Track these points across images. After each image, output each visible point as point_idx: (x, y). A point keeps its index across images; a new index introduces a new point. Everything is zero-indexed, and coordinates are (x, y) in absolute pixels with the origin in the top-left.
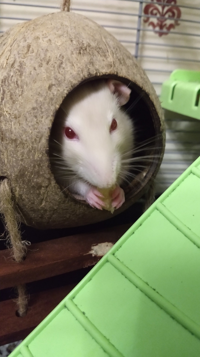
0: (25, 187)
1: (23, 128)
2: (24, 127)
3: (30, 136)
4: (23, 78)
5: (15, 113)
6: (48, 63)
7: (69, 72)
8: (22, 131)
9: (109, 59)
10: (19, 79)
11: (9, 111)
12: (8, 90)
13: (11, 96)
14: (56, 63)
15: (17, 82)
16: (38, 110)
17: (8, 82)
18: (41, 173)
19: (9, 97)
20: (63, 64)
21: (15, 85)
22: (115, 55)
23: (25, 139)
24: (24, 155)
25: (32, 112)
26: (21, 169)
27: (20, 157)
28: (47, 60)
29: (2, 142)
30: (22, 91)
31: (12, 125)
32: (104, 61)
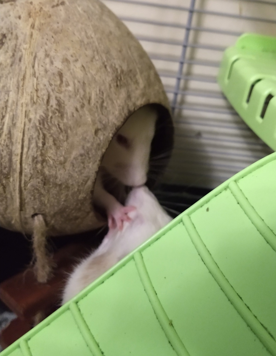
0: (61, 220)
1: (70, 173)
3: (77, 181)
5: (60, 159)
6: (89, 102)
7: (111, 112)
8: (69, 176)
10: (61, 121)
11: (53, 157)
12: (50, 135)
13: (54, 141)
15: (59, 125)
16: (85, 156)
17: (47, 124)
18: (82, 209)
19: (52, 143)
20: (104, 102)
21: (57, 128)
23: (71, 183)
24: (69, 197)
25: (79, 158)
26: (62, 208)
27: (64, 198)
28: (88, 98)
30: (67, 136)
31: (56, 171)
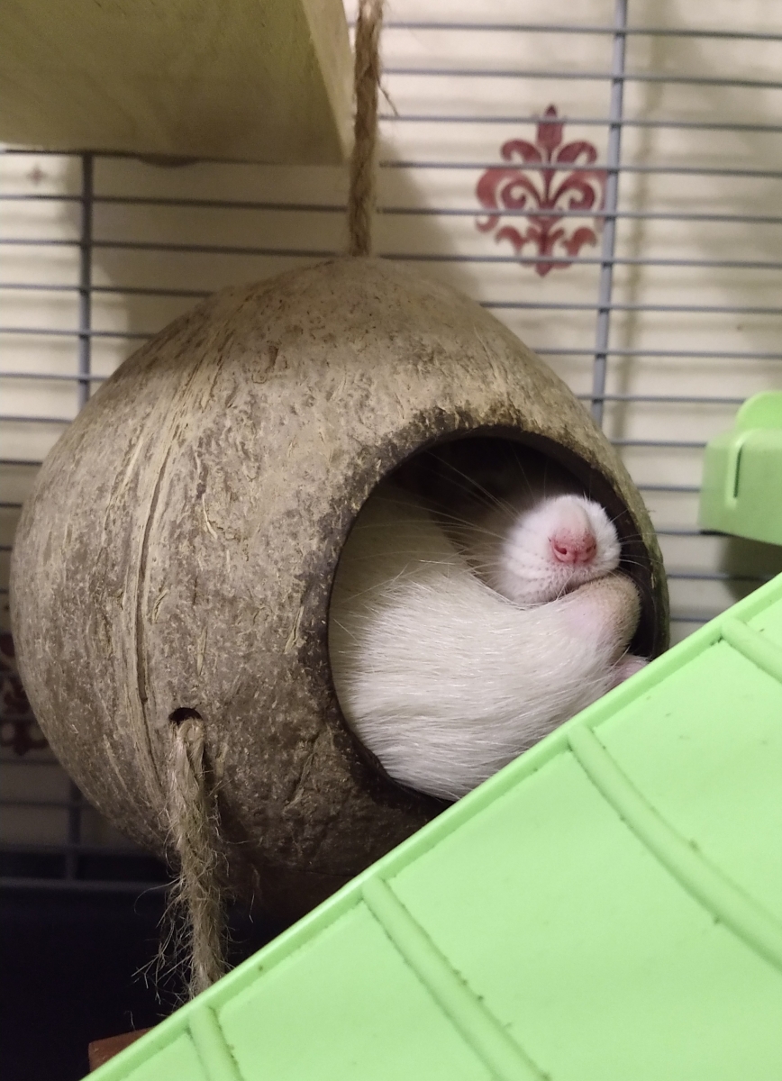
0: (247, 741)
1: (259, 565)
2: (261, 563)
3: (276, 589)
4: (261, 433)
5: (235, 526)
6: (329, 396)
7: (388, 419)
8: (255, 573)
9: (494, 387)
10: (250, 436)
11: (219, 521)
12: (219, 467)
13: (225, 481)
14: (350, 395)
15: (243, 444)
16: (301, 516)
17: (218, 445)
18: (300, 695)
19: (222, 485)
20: (371, 397)
21: (237, 450)
22: (509, 377)
23: (261, 597)
24: (256, 642)
25: (285, 522)
26: (242, 684)
27: (243, 649)
28: (328, 389)
29: (194, 607)
30: (259, 468)
31: (225, 558)
32: (481, 390)
